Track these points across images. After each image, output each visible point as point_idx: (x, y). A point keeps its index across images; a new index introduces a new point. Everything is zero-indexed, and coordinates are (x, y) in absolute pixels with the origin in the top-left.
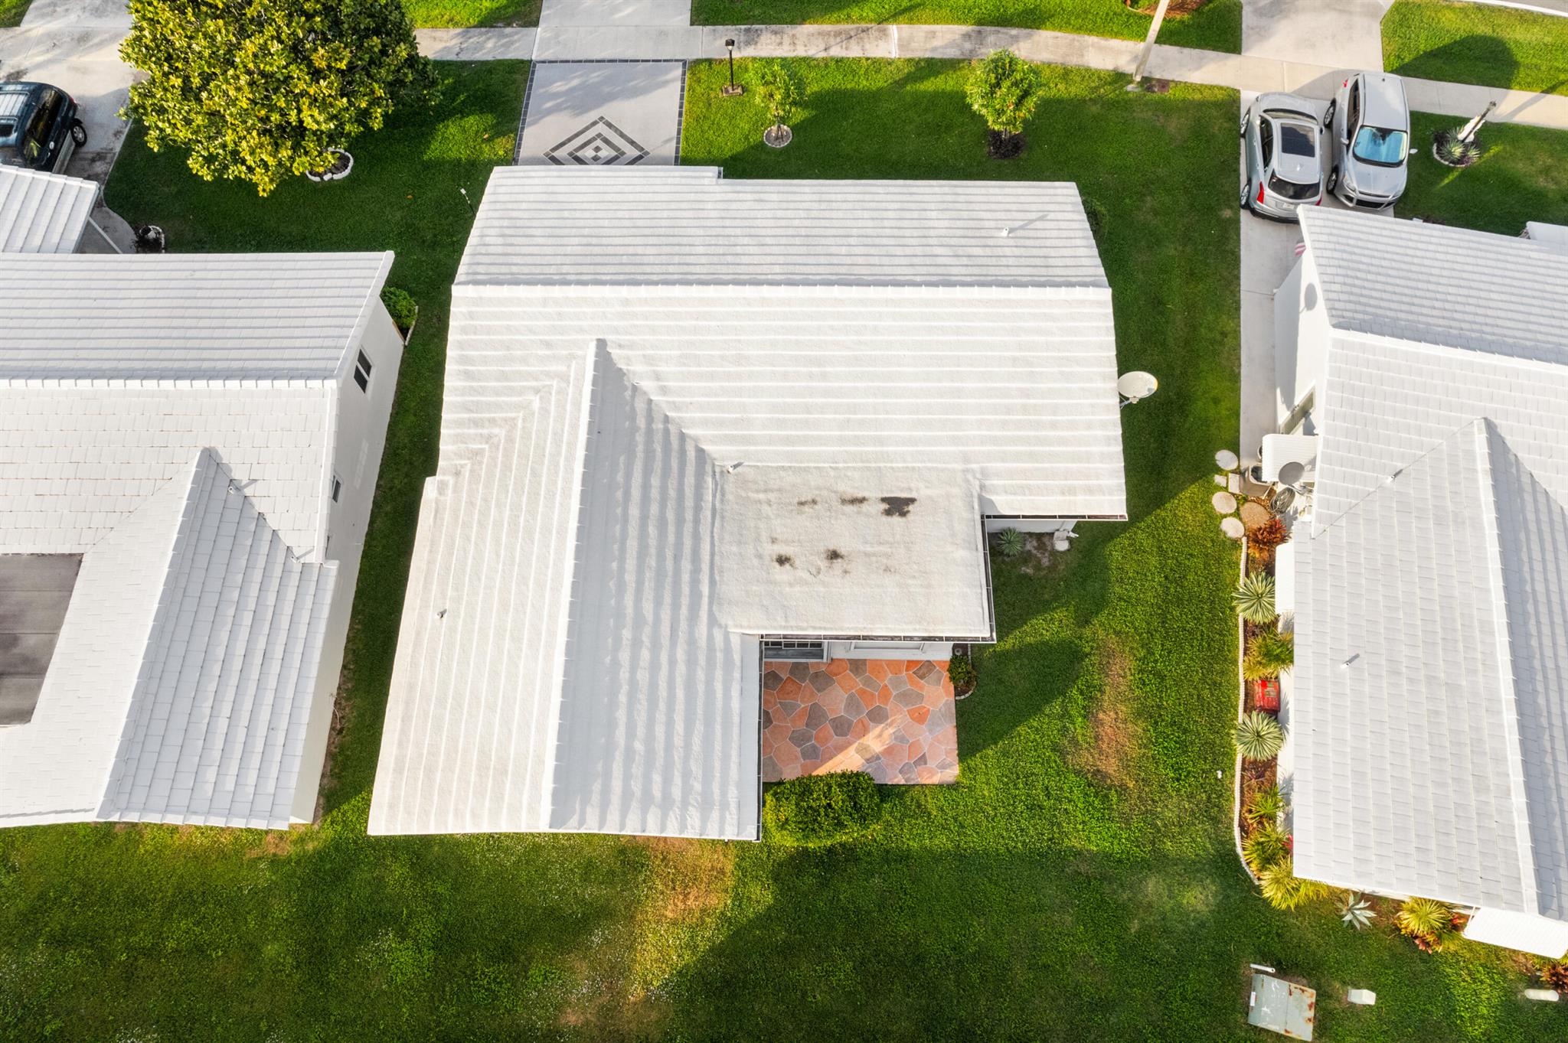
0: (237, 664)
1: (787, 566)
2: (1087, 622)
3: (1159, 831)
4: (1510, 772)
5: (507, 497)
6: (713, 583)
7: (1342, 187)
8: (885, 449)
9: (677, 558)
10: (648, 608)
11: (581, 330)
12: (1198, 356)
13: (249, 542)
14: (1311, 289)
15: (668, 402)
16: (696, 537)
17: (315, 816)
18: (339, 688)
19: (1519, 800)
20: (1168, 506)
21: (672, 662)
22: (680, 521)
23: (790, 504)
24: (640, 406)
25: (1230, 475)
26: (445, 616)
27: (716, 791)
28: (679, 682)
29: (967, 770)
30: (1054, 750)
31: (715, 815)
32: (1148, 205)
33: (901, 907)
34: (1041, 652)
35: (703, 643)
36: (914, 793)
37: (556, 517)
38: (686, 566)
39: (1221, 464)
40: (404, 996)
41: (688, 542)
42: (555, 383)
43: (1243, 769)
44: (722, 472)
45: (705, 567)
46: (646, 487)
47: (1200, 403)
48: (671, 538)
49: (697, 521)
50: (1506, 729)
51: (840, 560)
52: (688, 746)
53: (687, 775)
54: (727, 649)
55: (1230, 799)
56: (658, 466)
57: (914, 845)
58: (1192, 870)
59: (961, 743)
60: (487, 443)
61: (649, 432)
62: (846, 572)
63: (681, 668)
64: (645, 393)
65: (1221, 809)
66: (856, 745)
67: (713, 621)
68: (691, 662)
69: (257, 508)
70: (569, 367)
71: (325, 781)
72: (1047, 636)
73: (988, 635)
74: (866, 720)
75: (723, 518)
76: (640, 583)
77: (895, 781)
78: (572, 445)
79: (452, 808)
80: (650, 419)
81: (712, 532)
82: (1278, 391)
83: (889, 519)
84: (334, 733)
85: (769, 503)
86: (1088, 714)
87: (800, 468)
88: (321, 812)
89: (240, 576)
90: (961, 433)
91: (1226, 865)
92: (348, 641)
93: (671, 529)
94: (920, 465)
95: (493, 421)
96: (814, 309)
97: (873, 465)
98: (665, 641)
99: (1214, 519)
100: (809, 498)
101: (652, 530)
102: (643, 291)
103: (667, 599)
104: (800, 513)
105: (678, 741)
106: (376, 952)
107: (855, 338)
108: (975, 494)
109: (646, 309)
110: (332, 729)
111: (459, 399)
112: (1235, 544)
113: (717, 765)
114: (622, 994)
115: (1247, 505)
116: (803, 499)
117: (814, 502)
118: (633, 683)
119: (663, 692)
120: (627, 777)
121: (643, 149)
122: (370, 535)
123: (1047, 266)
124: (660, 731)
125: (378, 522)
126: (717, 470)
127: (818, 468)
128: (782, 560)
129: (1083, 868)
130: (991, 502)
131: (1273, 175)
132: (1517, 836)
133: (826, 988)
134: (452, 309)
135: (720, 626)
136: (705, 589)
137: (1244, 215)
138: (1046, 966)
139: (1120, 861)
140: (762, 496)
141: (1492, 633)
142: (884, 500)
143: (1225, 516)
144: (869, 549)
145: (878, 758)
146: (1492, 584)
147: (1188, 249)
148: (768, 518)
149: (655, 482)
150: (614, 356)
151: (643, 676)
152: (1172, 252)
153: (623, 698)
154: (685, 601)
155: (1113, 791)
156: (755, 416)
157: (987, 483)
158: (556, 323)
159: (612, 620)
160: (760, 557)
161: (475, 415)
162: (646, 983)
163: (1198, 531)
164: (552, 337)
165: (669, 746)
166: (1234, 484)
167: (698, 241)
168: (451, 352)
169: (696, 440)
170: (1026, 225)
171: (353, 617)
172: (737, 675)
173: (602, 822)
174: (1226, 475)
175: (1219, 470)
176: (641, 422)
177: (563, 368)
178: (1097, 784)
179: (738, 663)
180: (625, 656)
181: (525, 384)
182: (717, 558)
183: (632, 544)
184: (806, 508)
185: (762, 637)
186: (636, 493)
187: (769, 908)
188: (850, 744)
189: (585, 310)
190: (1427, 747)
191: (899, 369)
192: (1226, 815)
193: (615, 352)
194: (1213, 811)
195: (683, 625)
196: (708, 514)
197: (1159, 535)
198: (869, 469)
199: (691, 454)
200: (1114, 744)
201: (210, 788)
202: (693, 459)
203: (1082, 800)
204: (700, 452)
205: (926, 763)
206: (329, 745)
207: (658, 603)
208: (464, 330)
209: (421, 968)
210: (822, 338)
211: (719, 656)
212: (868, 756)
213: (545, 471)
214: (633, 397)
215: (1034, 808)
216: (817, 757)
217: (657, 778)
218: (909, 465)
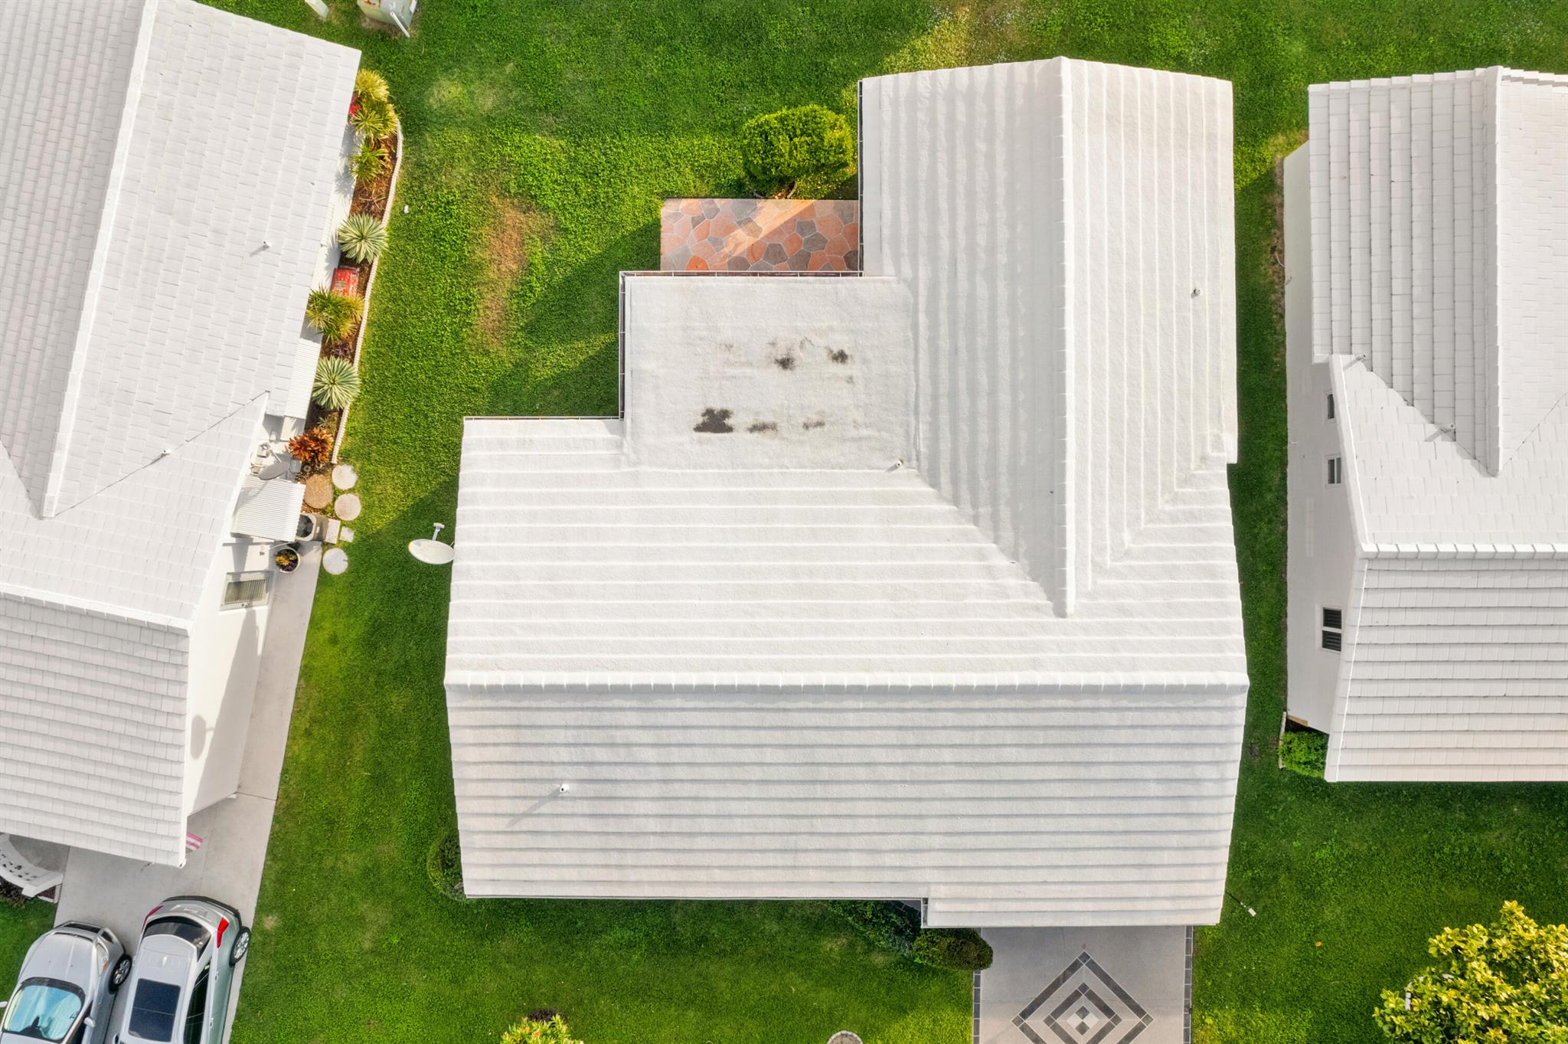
0: (1397, 237)
1: (836, 350)
2: (516, 365)
3: (474, 154)
4: (134, 119)
5: (1146, 420)
6: (915, 327)
7: (111, 956)
8: (726, 489)
9: (955, 351)
10: (982, 291)
11: (1086, 629)
12: (342, 701)
13: (1416, 371)
14: (196, 753)
15: (975, 541)
16: (934, 379)
17: (1281, 166)
18: (1283, 294)
19: (135, 90)
20: (410, 502)
21: (953, 235)
22: (953, 394)
23: (833, 424)
24: (1007, 535)
25: (335, 541)
26: (1191, 291)
27: (903, 115)
28: (945, 217)
29: (651, 210)
30: (567, 230)
31: (903, 93)
32: (368, 935)
33: (723, 84)
34: (570, 331)
35: (922, 260)
36: (706, 190)
37: (1090, 388)
38: (944, 344)
39: (343, 556)
40: (1170, 8)
41: (944, 372)
42: (1109, 563)
43: (382, 213)
44: (909, 460)
45: (923, 343)
46: (994, 431)
47: (353, 635)
48: (962, 373)
49: (935, 397)
50: (125, 161)
51: (779, 358)
52: (933, 153)
53: (933, 125)
54: (897, 258)
55: (401, 185)
56: (982, 460)
57: (707, 139)
58: (449, 117)
59: (657, 237)
60: (1177, 493)
61: (994, 501)
62: (773, 344)
63: (943, 230)
64: (1003, 551)
65: (411, 174)
66: (761, 236)
67: (913, 285)
68: (934, 238)
69: (1418, 413)
70: (1095, 583)
71: (1279, 201)
72: (560, 350)
73: (627, 278)
74: (750, 260)
75: (907, 404)
76: (993, 317)
77: (724, 201)
78: (1081, 476)
79: (1155, 92)
80: (995, 518)
81: (917, 386)
82: (260, 651)
83: (725, 406)
84: (1279, 247)
85: (856, 425)
86: (529, 268)
87: (822, 467)
88: (1277, 171)
89: (1416, 330)
90: (640, 507)
91: (415, 124)
92: (1284, 342)
93: (962, 385)
94: (688, 471)
95: (1174, 518)
96: (806, 657)
97: (740, 471)
98: (962, 256)
99: (364, 489)
100: (812, 430)
101: (983, 379)
102: (1017, 679)
103: (962, 303)
104: (821, 413)
105: (942, 157)
106: (1202, 45)
107: (758, 620)
108: (628, 437)
109: (1010, 656)
110: (1282, 252)
111: (1216, 544)
112: (345, 458)
113: (903, 140)
114: (977, 12)
115: (323, 505)
116: (818, 429)
117: (806, 426)
118: (992, 208)
119: (961, 203)
120: (991, 114)
121: (1022, 1029)
122: (1283, 463)
123: (519, 727)
124: (961, 164)
125: (1277, 481)
126: (914, 463)
127: (802, 467)
128: (841, 357)
129: (550, 119)
130: (612, 432)
131: (201, 952)
132: (146, 59)
133: (793, 17)
134: (1243, 656)
135: (905, 281)
136: (922, 319)
137: (248, 920)
138: (594, 34)
139: (515, 125)
140: (864, 432)
141: (109, 262)
142: (729, 429)
143: (351, 490)
144: (748, 371)
145: (740, 223)
146: (94, 315)
147: (329, 862)
148: (857, 407)
149: (984, 438)
150: (1044, 595)
151: (983, 216)
152: (349, 858)
153: (1001, 191)
154: (944, 303)
155: (512, 191)
156: (874, 526)
157: (615, 451)
158: (1116, 638)
159: (1019, 271)
160: (865, 361)
161: (1194, 525)
162: (955, 21)
163: (382, 470)
164: (1118, 619)
165: (952, 150)
166: (333, 531)
167: (953, 773)
168: (1235, 600)
169: (941, 498)
170: (536, 806)
171: (1284, 370)
172: (886, 232)
173: (1011, 73)
174: (339, 541)
175: (347, 548)
176: (1005, 512)
177: (1103, 582)
178: (529, 199)
179: (886, 246)
180: (1003, 234)
181: (1143, 563)
182: (911, 357)
183: (1004, 360)
184: (815, 418)
185: (861, 275)
186: (1004, 421)
187: (845, 85)
188: (767, 237)
189: (1082, 654)
190: (207, 153)
191: (708, 582)
192: (407, 171)
193: (1042, 601)
194: (420, 174)
195: (944, 276)
196: (922, 408)
197: (426, 468)
198: (745, 466)
199: (945, 479)
200: (505, 240)
201: (1394, 112)
202: (942, 472)
203: (544, 183)
204: (934, 483)
205: (693, 219)
206: (1282, 235)
207: (972, 297)
208: (1226, 629)
209: (1158, 32)
210: (797, 620)
211: (905, 250)
212: (750, 225)
213: (1108, 447)
214: (1016, 545)
215: (591, 175)
216: (800, 224)
217: (961, 117)
218: (699, 471)
